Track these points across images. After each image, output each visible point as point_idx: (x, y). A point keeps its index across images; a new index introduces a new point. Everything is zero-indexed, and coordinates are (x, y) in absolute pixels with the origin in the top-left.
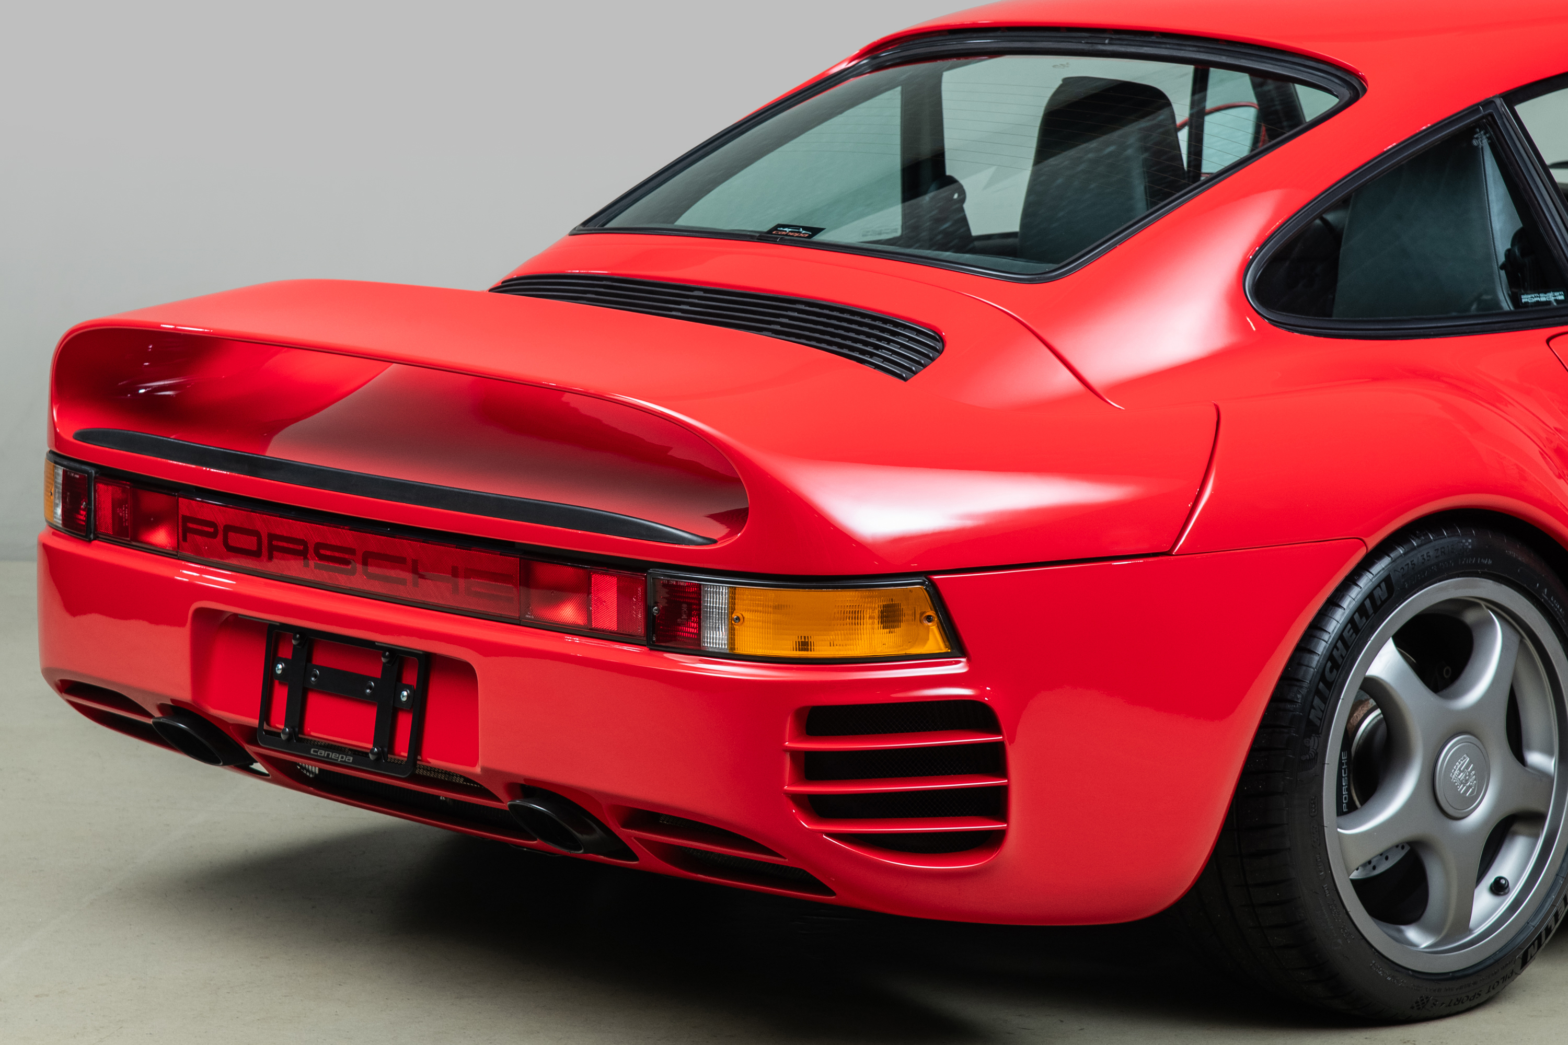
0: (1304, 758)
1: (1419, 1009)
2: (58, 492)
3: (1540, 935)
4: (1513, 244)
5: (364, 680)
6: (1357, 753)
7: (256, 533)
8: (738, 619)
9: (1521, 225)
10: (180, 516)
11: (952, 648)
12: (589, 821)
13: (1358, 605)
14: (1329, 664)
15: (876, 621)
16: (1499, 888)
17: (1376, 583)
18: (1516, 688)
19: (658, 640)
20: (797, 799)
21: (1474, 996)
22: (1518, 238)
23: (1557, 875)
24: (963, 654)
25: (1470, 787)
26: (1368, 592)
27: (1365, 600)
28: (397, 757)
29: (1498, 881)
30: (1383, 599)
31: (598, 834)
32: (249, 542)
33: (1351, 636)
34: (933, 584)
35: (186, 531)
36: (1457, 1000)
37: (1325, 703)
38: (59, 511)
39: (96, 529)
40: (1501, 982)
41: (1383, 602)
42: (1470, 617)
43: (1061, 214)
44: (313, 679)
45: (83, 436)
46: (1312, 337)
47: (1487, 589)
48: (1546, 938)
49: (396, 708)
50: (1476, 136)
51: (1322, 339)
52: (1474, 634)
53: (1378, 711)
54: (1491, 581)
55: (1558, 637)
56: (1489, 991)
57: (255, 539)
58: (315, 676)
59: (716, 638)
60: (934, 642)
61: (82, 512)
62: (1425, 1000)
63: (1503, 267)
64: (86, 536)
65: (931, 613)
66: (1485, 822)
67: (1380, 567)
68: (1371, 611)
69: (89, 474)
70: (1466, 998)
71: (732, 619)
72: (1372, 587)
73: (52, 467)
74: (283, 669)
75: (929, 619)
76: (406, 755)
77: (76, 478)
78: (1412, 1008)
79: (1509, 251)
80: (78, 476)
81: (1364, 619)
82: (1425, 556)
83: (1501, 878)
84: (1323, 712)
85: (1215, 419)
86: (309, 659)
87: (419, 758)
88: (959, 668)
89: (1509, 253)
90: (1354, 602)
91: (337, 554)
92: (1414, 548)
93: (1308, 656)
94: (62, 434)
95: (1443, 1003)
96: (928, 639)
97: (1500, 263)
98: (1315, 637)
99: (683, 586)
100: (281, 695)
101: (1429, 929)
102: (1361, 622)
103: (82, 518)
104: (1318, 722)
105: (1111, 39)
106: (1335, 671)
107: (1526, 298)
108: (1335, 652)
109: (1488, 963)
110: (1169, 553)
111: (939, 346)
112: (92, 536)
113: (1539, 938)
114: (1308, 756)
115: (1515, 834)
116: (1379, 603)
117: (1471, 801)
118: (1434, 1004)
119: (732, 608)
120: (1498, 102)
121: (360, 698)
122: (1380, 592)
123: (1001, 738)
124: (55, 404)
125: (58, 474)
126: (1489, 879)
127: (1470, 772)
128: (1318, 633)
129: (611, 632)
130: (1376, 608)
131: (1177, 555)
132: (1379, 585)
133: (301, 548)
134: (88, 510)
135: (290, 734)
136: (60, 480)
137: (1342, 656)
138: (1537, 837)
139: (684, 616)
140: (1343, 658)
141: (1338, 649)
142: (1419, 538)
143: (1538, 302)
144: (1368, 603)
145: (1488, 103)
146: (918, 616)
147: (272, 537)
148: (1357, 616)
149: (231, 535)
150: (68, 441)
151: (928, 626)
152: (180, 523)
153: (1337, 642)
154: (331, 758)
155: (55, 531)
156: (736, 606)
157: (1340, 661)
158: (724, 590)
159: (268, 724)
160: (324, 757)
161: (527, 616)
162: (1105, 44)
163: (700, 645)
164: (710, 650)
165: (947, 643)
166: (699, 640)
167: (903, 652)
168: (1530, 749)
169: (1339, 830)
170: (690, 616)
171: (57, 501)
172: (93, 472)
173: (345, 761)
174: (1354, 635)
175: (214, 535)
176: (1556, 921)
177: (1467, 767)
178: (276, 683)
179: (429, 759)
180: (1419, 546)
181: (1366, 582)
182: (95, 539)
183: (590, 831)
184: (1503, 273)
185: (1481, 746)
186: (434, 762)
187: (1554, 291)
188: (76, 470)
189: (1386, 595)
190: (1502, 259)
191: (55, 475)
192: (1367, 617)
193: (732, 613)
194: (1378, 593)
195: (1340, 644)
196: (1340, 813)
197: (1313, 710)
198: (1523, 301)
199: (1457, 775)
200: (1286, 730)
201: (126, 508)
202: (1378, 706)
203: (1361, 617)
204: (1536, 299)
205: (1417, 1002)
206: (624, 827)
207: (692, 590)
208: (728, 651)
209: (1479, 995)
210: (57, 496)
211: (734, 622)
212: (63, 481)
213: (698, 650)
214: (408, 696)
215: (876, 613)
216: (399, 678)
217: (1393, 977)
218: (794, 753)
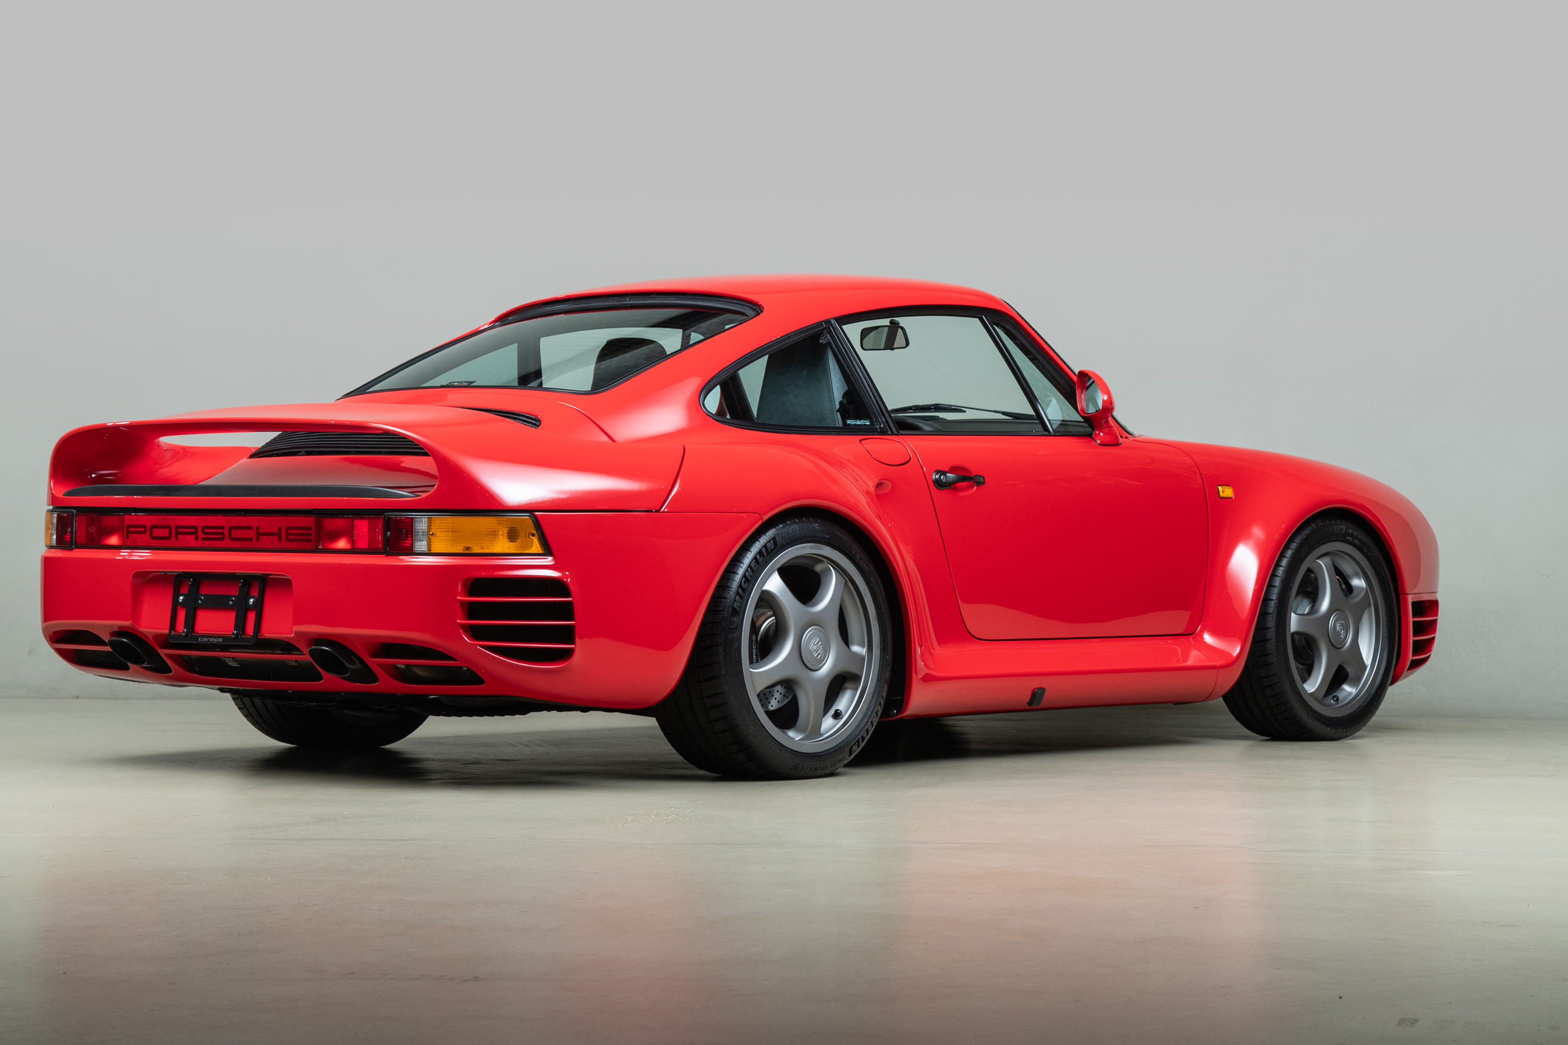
0: (731, 627)
1: (794, 770)
2: (54, 527)
3: (859, 739)
4: (843, 398)
5: (228, 598)
6: (761, 639)
7: (169, 527)
8: (433, 534)
9: (847, 388)
10: (125, 526)
11: (545, 551)
12: (353, 657)
13: (758, 550)
14: (744, 579)
15: (505, 537)
16: (837, 715)
17: (768, 540)
18: (843, 607)
19: (390, 550)
20: (463, 627)
21: (824, 767)
22: (845, 395)
23: (867, 709)
24: (551, 555)
25: (819, 654)
26: (764, 544)
27: (762, 548)
28: (247, 636)
29: (836, 711)
30: (772, 548)
31: (358, 665)
32: (164, 532)
33: (755, 566)
34: (535, 516)
35: (128, 533)
36: (815, 768)
37: (742, 599)
38: (55, 537)
39: (75, 543)
40: (838, 762)
41: (772, 550)
42: (818, 568)
43: (603, 366)
44: (200, 601)
45: (69, 494)
46: (736, 428)
47: (827, 551)
48: (862, 742)
49: (247, 609)
50: (821, 338)
51: (741, 429)
52: (822, 578)
53: (774, 618)
54: (829, 548)
55: (865, 582)
56: (832, 766)
57: (168, 530)
58: (201, 600)
59: (421, 546)
60: (536, 547)
61: (68, 534)
62: (798, 766)
63: (838, 411)
64: (71, 547)
65: (534, 532)
66: (828, 674)
67: (771, 533)
68: (765, 554)
69: (73, 513)
70: (819, 768)
71: (430, 534)
72: (766, 542)
73: (50, 515)
74: (183, 599)
75: (533, 535)
76: (252, 634)
77: (65, 516)
78: (791, 769)
79: (841, 401)
80: (66, 515)
81: (762, 558)
82: (794, 529)
83: (838, 710)
84: (741, 604)
85: (682, 452)
86: (198, 592)
87: (259, 634)
88: (549, 560)
89: (841, 403)
90: (756, 549)
91: (214, 531)
92: (788, 525)
93: (732, 574)
94: (56, 495)
95: (807, 769)
96: (533, 546)
97: (837, 409)
98: (736, 565)
99: (403, 520)
100: (182, 615)
101: (800, 731)
102: (760, 559)
103: (68, 537)
104: (738, 609)
105: (630, 298)
106: (747, 583)
107: (849, 422)
108: (747, 573)
109: (831, 751)
110: (658, 511)
111: (538, 423)
112: (73, 547)
113: (858, 741)
114: (733, 626)
115: (846, 689)
116: (770, 550)
117: (821, 661)
118: (803, 769)
119: (429, 528)
120: (833, 321)
121: (227, 608)
122: (770, 545)
123: (571, 599)
124: (53, 479)
125: (54, 517)
126: (832, 712)
127: (819, 646)
128: (738, 563)
129: (365, 549)
130: (768, 553)
131: (663, 512)
132: (769, 541)
133: (194, 530)
134: (71, 532)
135: (187, 632)
136: (55, 521)
137: (750, 575)
138: (857, 690)
139: (404, 536)
140: (751, 577)
141: (748, 572)
142: (790, 520)
143: (855, 424)
144: (764, 550)
145: (828, 322)
146: (527, 535)
147: (177, 527)
148: (758, 556)
149: (154, 530)
150: (59, 498)
151: (533, 539)
152: (125, 529)
153: (748, 568)
154: (210, 642)
155: (51, 547)
156: (432, 527)
157: (749, 578)
158: (425, 520)
159: (175, 631)
160: (206, 641)
161: (319, 547)
162: (627, 301)
163: (412, 550)
164: (418, 552)
165: (543, 549)
166: (412, 547)
167: (519, 552)
168: (853, 644)
169: (750, 669)
170: (407, 536)
171: (53, 532)
172: (75, 511)
173: (218, 642)
174: (757, 565)
175: (144, 532)
176: (868, 734)
177: (818, 643)
178: (179, 607)
179: (265, 635)
180: (790, 524)
181: (763, 540)
182: (75, 548)
183: (353, 663)
184: (838, 413)
185: (825, 633)
186: (268, 636)
187: (864, 420)
188: (64, 512)
189: (773, 547)
190: (838, 406)
191: (52, 518)
192: (764, 557)
193: (430, 531)
194: (768, 545)
195: (749, 569)
196: (751, 662)
197: (735, 603)
198: (848, 423)
199: (812, 647)
200: (722, 612)
201: (94, 527)
202: (774, 615)
203: (760, 557)
204: (854, 423)
205: (793, 766)
206: (372, 657)
207: (408, 520)
208: (427, 552)
209: (827, 767)
210: (53, 528)
211: (430, 535)
212: (57, 522)
213: (411, 552)
214: (253, 602)
215: (506, 530)
216: (248, 593)
217: (780, 750)
218: (462, 602)
